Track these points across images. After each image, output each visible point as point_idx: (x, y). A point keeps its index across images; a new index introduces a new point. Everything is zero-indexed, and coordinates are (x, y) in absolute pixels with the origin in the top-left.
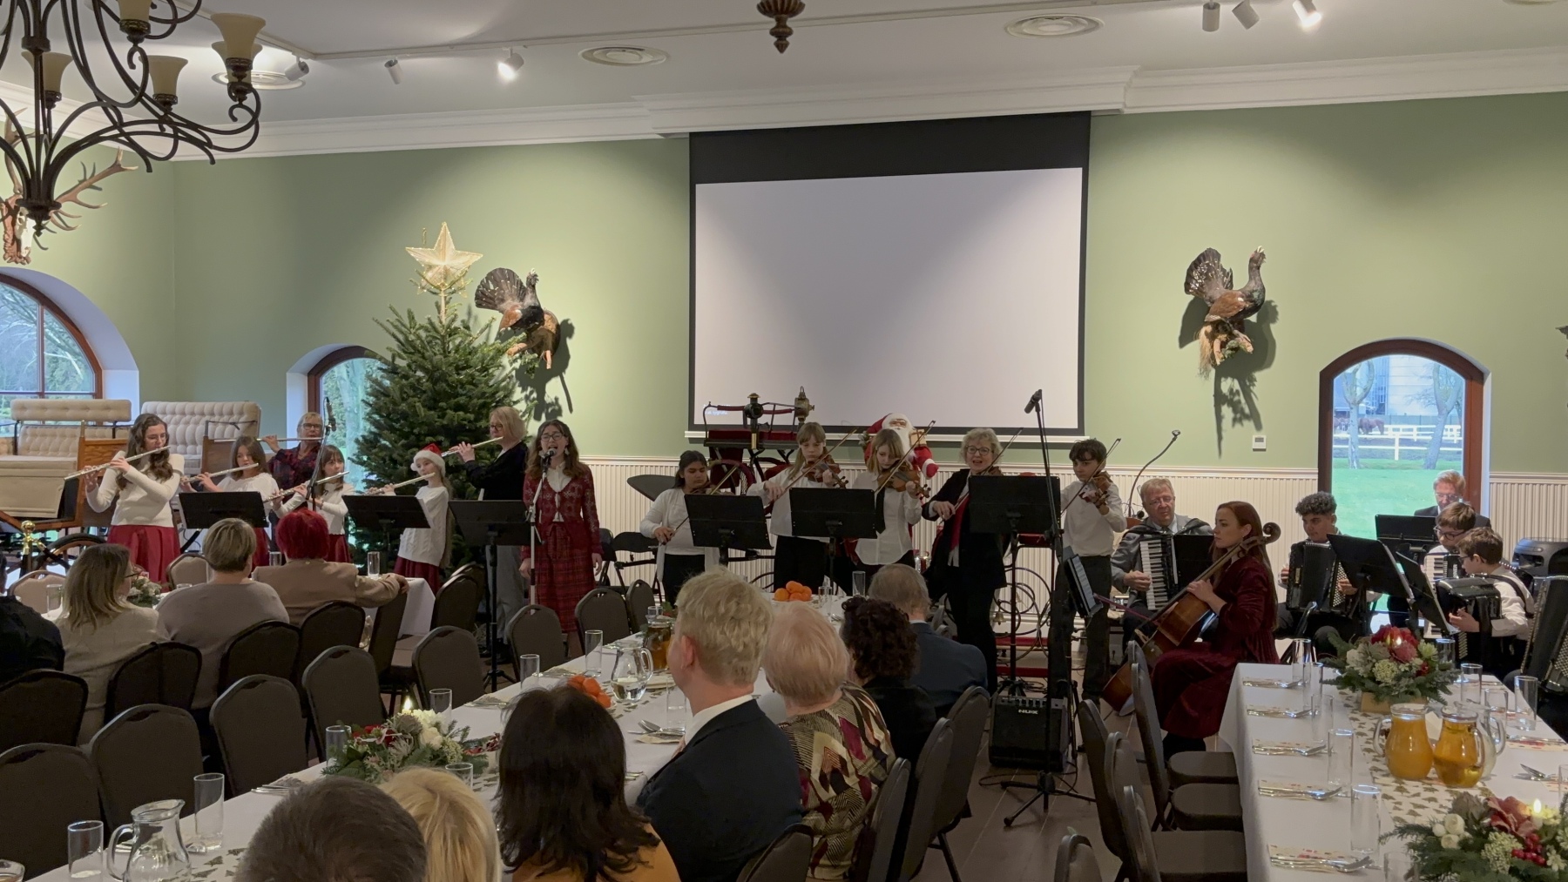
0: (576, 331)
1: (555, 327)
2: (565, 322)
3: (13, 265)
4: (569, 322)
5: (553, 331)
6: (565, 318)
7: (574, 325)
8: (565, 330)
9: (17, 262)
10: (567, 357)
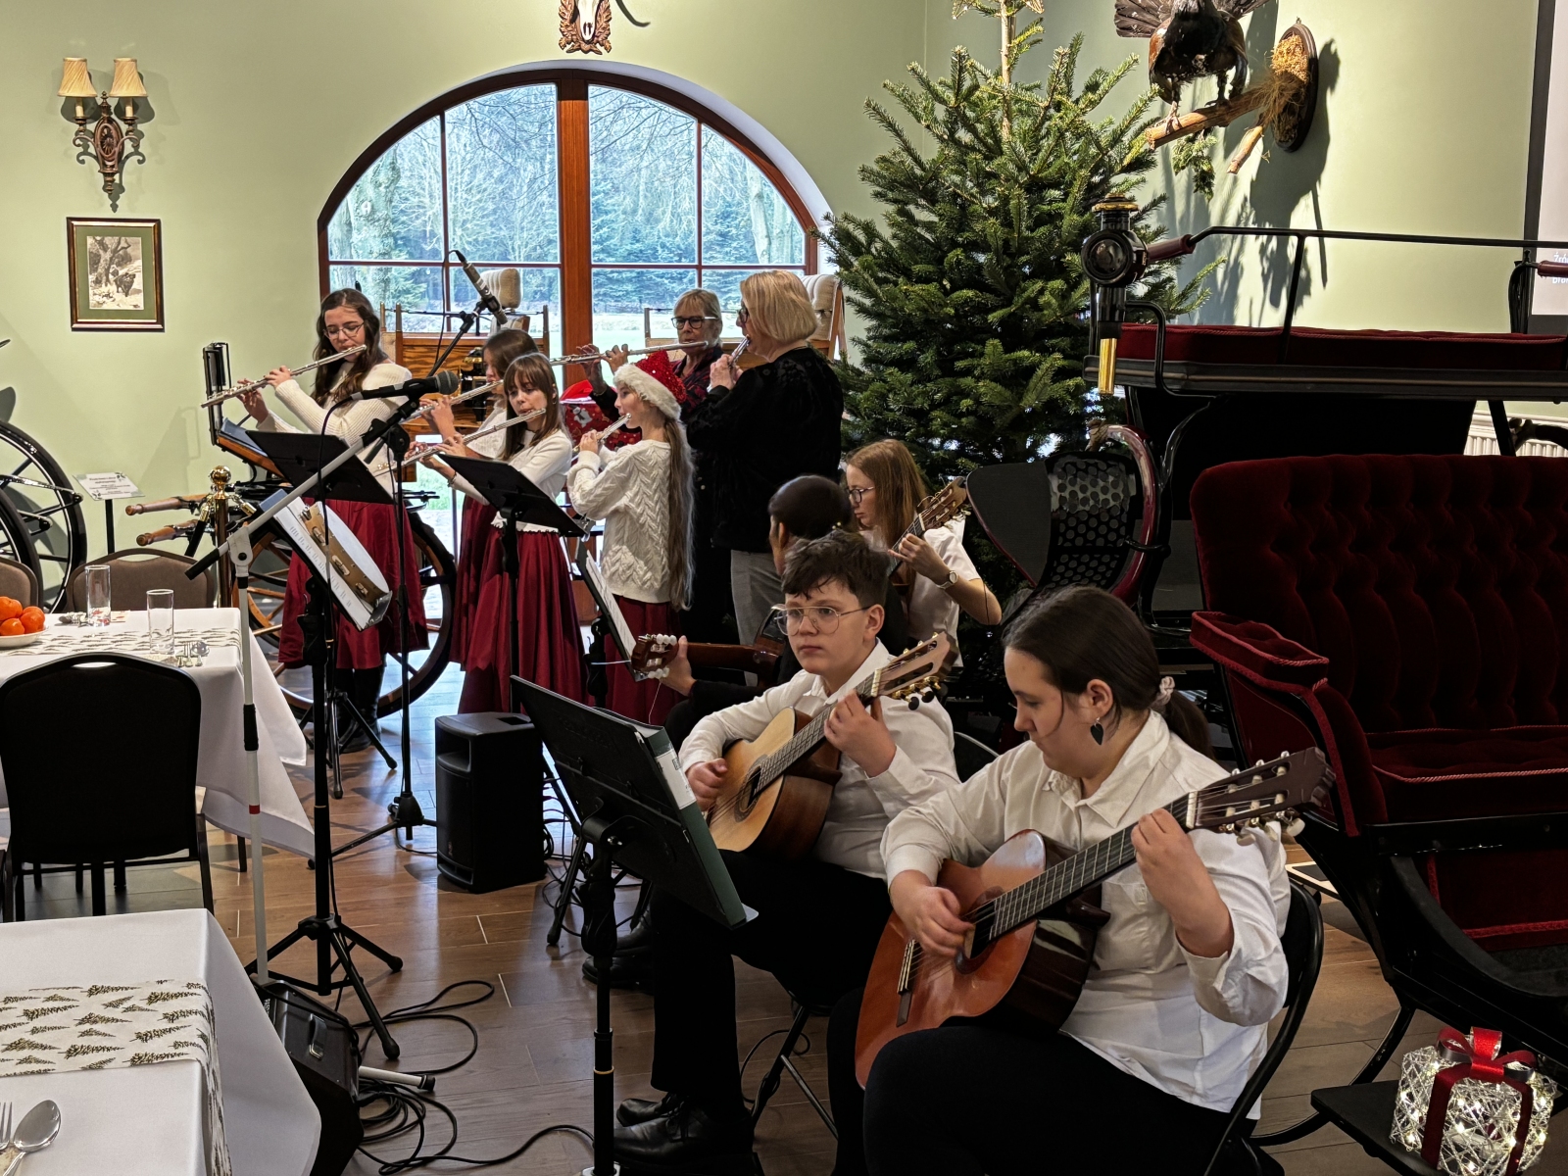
0: (1342, 70)
1: (1305, 66)
2: (1327, 47)
3: (579, 55)
4: (1333, 48)
5: (1302, 76)
6: (1328, 40)
7: (1341, 56)
8: (1322, 70)
9: (586, 52)
10: (1325, 140)
